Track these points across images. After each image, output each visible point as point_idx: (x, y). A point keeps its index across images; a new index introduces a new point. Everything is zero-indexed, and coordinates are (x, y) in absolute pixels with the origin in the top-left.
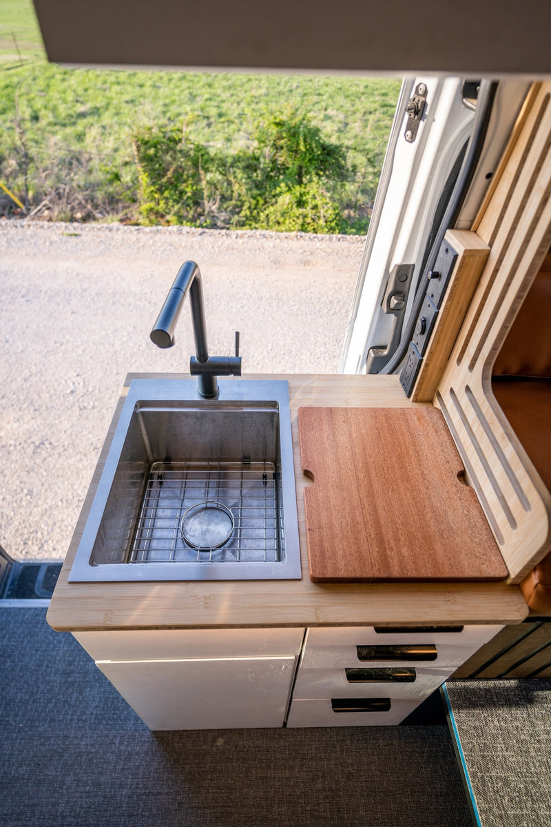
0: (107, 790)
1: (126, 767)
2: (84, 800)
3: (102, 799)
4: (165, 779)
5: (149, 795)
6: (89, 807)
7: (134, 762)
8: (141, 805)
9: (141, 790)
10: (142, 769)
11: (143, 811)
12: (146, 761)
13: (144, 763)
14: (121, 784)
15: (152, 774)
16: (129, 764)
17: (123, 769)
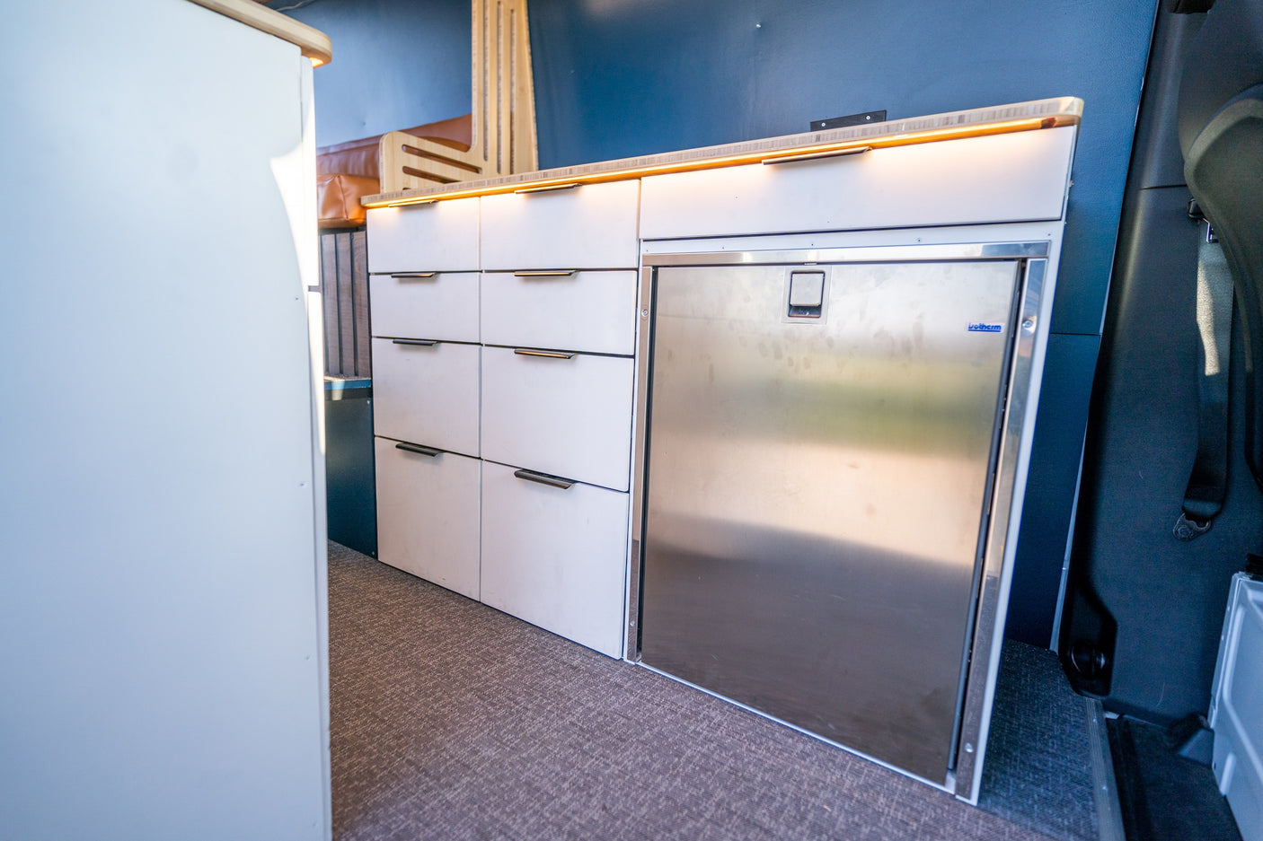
0: (472, 814)
1: (421, 825)
2: (515, 827)
3: (489, 809)
4: (386, 772)
5: (423, 770)
6: (513, 812)
7: (403, 822)
8: (443, 768)
9: (428, 783)
10: (402, 805)
11: (447, 760)
12: (386, 810)
13: (391, 810)
14: (448, 808)
15: (396, 789)
16: (413, 825)
17: (427, 825)
